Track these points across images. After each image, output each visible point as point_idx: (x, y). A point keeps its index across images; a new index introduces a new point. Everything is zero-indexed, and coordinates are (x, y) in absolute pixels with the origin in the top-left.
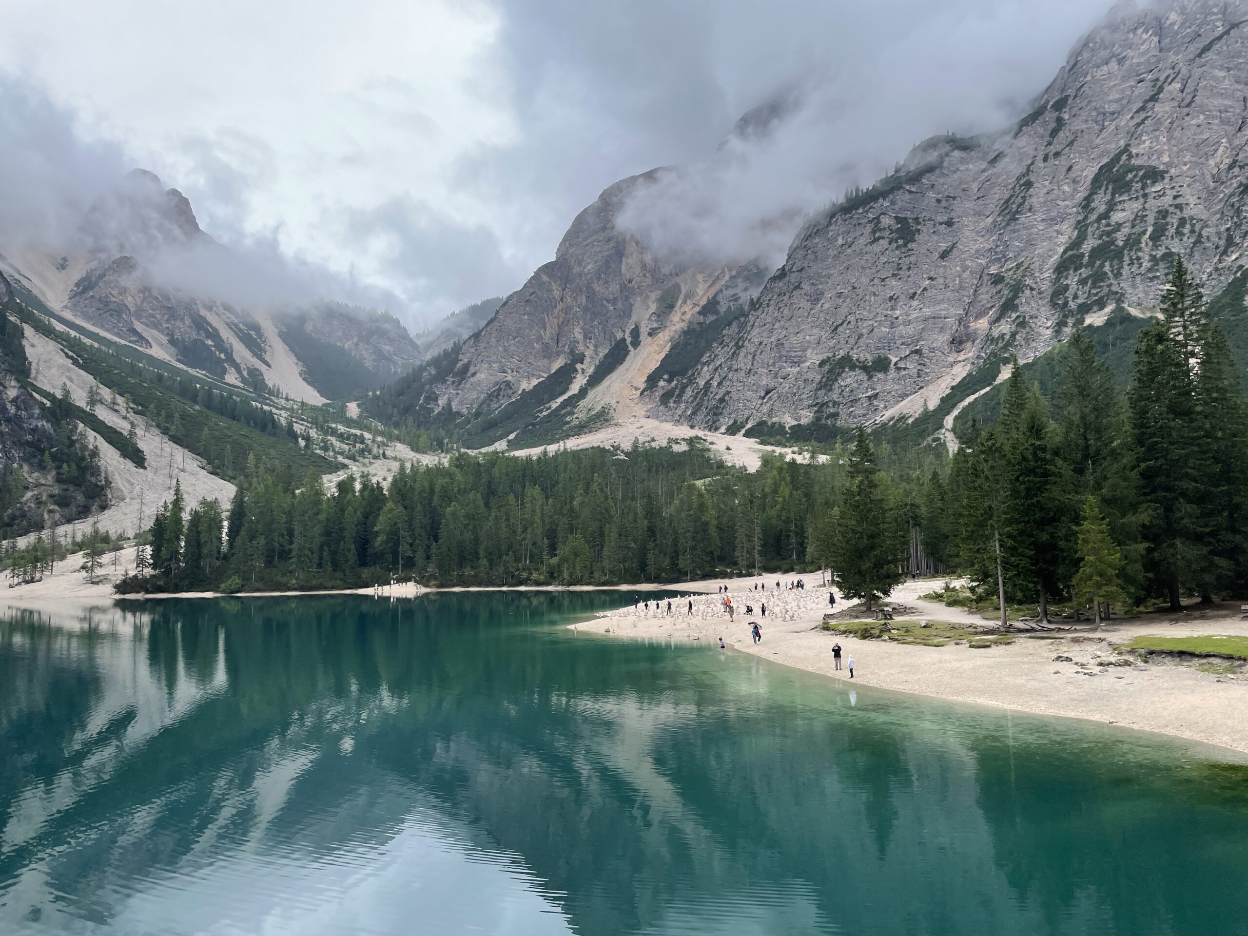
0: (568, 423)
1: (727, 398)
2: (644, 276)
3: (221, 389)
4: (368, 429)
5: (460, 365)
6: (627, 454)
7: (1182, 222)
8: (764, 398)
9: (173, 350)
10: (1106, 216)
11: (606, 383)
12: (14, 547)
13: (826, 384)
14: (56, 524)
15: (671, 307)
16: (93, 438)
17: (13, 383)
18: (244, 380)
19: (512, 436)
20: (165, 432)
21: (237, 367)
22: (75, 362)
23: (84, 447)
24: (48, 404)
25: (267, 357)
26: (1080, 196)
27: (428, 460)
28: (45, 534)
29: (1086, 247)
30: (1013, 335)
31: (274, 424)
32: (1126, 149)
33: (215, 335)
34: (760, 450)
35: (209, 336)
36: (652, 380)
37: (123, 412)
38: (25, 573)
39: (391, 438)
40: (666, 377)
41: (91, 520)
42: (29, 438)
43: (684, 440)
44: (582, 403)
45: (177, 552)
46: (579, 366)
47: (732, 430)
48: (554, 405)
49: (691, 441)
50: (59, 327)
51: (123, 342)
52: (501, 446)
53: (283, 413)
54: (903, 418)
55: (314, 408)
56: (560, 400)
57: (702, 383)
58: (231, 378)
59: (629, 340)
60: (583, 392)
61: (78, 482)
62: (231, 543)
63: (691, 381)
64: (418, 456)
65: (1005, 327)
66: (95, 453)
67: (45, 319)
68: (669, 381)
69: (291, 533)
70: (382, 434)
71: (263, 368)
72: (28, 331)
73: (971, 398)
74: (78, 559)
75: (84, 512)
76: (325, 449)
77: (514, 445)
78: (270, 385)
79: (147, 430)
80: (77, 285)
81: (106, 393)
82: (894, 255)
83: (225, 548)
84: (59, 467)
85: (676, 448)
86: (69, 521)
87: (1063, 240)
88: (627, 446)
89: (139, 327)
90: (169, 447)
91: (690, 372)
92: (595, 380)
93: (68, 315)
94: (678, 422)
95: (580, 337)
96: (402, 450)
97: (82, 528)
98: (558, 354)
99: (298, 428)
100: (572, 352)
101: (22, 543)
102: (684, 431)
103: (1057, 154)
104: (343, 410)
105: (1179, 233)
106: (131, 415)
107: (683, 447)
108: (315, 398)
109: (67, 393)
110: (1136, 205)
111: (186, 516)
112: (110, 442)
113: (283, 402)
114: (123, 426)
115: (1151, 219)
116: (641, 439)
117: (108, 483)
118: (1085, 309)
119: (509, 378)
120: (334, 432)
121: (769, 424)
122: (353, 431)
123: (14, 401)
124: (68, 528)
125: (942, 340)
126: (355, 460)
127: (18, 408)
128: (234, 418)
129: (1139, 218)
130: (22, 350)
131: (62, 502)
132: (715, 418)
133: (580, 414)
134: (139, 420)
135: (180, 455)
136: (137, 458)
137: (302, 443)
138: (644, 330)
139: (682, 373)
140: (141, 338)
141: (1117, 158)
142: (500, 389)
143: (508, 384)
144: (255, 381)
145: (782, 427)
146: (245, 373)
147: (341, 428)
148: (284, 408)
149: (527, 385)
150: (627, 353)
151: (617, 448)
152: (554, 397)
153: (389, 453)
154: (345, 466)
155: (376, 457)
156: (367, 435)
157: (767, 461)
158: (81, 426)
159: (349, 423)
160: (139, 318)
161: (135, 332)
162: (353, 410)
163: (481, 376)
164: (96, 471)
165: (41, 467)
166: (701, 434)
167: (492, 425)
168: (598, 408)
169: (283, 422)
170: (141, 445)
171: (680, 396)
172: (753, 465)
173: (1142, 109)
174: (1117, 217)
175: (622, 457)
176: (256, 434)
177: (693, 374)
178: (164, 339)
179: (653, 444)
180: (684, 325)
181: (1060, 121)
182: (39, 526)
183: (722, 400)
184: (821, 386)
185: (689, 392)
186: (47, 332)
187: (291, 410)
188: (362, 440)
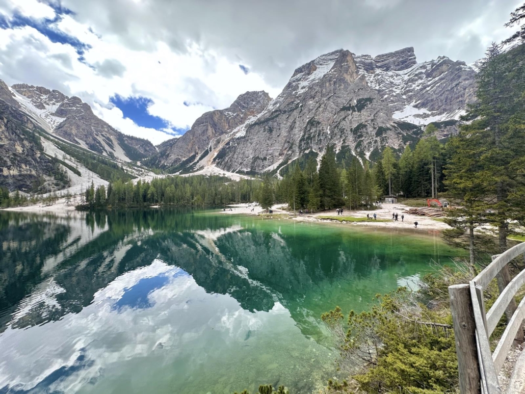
0: (194, 168)
2: (213, 135)
3: (102, 157)
4: (143, 169)
5: (167, 154)
7: (323, 133)
8: (240, 165)
9: (87, 146)
10: (309, 130)
11: (203, 159)
12: (42, 196)
13: (253, 163)
14: (54, 191)
15: (219, 143)
16: (65, 168)
17: (39, 152)
18: (108, 155)
19: (180, 171)
20: (86, 167)
21: (106, 151)
22: (58, 148)
23: (62, 171)
24: (50, 159)
25: (114, 149)
26: (305, 126)
27: (160, 177)
28: (52, 193)
29: (305, 137)
30: (291, 154)
31: (118, 167)
32: (314, 117)
33: (99, 143)
34: (239, 176)
35: (98, 143)
36: (214, 160)
37: (74, 161)
38: (47, 203)
39: (150, 171)
40: (218, 158)
41: (66, 190)
42: (45, 168)
43: (222, 174)
44: (198, 164)
45: (93, 198)
46: (197, 155)
47: (233, 172)
48: (191, 164)
49: (224, 174)
50: (52, 138)
51: (72, 143)
52: (178, 173)
53: (120, 164)
54: (269, 170)
55: (128, 163)
56: (192, 163)
57: (226, 161)
58: (104, 154)
59: (209, 150)
60: (198, 162)
61: (61, 180)
62: (108, 196)
63: (224, 160)
64: (157, 175)
65: (290, 152)
66: (66, 172)
67: (48, 136)
68: (219, 160)
69: (125, 193)
70: (147, 170)
71: (113, 152)
72: (42, 138)
73: (283, 167)
74: (63, 200)
75: (64, 188)
76: (132, 173)
77: (181, 173)
78: (116, 156)
79: (81, 167)
80: (57, 127)
81: (68, 156)
82: (268, 135)
83: (106, 197)
84: (55, 176)
85: (220, 176)
86: (59, 190)
87: (301, 134)
88: (209, 174)
89: (76, 139)
90: (88, 171)
92: (201, 159)
93: (54, 135)
94: (221, 169)
95: (197, 148)
96: (152, 174)
97: (64, 192)
98: (192, 152)
99: (124, 168)
100: (195, 152)
101: (45, 196)
102: (222, 172)
103: (301, 117)
104: (136, 163)
105: (323, 135)
106: (76, 163)
108: (129, 161)
109: (56, 156)
110: (315, 129)
111: (95, 189)
112: (70, 169)
113: (119, 161)
114: (74, 165)
115: (318, 132)
116: (212, 173)
117: (70, 180)
118: (305, 149)
119: (180, 157)
120: (134, 169)
121: (241, 170)
122: (139, 169)
123: (39, 157)
124: (59, 192)
125: (277, 154)
126: (140, 176)
127: (41, 159)
128: (106, 164)
129: (316, 131)
130: (40, 144)
131: (57, 185)
132: (229, 169)
133: (197, 167)
134: (78, 164)
135: (91, 173)
136: (79, 174)
137: (125, 171)
138: (212, 148)
139: (222, 158)
140: (77, 142)
141: (312, 119)
142: (177, 160)
143: (179, 159)
144: (111, 155)
145: (244, 171)
146: (108, 153)
147: (136, 168)
149: (184, 159)
150: (208, 153)
151: (206, 175)
152: (191, 162)
153: (149, 174)
154: (137, 177)
155: (146, 175)
156: (143, 170)
157: (241, 179)
158: (61, 165)
159: (138, 167)
160: (76, 137)
161: (75, 140)
162: (139, 163)
163: (172, 156)
164: (66, 177)
165: (50, 175)
166: (226, 172)
167: (176, 168)
168: (202, 165)
169: (120, 166)
170: (80, 170)
171: (221, 163)
172: (238, 180)
173: (317, 109)
174: (311, 131)
175: (208, 177)
176: (112, 169)
177: (224, 158)
178: (84, 143)
179: (215, 174)
180: (222, 147)
181: (301, 109)
182: (50, 191)
183: (231, 165)
184: (252, 163)
185: (223, 163)
186: (48, 139)
187: (122, 163)
188: (142, 171)
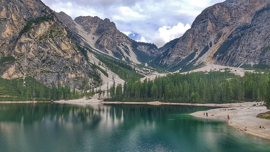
0: (194, 66)
1: (235, 58)
2: (213, 30)
3: (122, 61)
5: (168, 54)
6: (209, 73)
8: (245, 58)
9: (113, 54)
11: (203, 56)
15: (220, 37)
16: (100, 72)
17: (86, 62)
19: (180, 69)
20: (112, 70)
21: (124, 57)
22: (96, 57)
23: (98, 74)
24: (92, 65)
25: (130, 55)
27: (162, 75)
31: (132, 69)
33: (120, 51)
34: (244, 71)
36: (215, 55)
37: (104, 66)
39: (154, 70)
40: (219, 54)
42: (89, 72)
43: (223, 69)
44: (198, 61)
45: (114, 94)
46: (196, 53)
47: (237, 66)
48: (190, 62)
49: (225, 69)
50: (93, 51)
51: (104, 53)
52: (178, 71)
53: (133, 66)
55: (139, 65)
56: (192, 61)
57: (228, 55)
59: (209, 46)
60: (197, 59)
61: (97, 80)
62: (124, 92)
63: (225, 55)
66: (100, 75)
67: (91, 49)
68: (220, 55)
69: (135, 90)
70: (152, 70)
71: (129, 57)
72: (88, 52)
75: (98, 86)
76: (141, 73)
77: (181, 71)
78: (131, 60)
79: (109, 70)
80: (96, 42)
81: (101, 63)
84: (94, 77)
85: (221, 71)
86: (96, 87)
88: (209, 71)
89: (107, 50)
90: (113, 73)
91: (225, 52)
92: (200, 56)
93: (94, 48)
94: (222, 65)
95: (197, 46)
96: (156, 73)
97: (98, 88)
98: (191, 50)
99: (136, 69)
100: (195, 49)
101: (88, 91)
102: (223, 67)
104: (144, 65)
107: (224, 71)
108: (140, 63)
109: (95, 63)
111: (116, 87)
112: (102, 72)
113: (133, 64)
114: (104, 69)
116: (213, 69)
117: (102, 80)
119: (180, 56)
121: (247, 64)
122: (146, 69)
123: (86, 65)
124: (96, 89)
126: (146, 75)
127: (87, 66)
128: (124, 67)
130: (87, 55)
131: (95, 84)
132: (232, 63)
134: (107, 68)
135: (114, 75)
136: (107, 75)
137: (137, 72)
138: (213, 43)
139: (223, 53)
142: (177, 59)
144: (128, 59)
145: (250, 65)
146: (126, 58)
147: (144, 69)
148: (133, 65)
149: (184, 58)
150: (209, 49)
151: (206, 71)
152: (190, 60)
153: (154, 73)
154: (144, 77)
155: (151, 75)
156: (149, 70)
157: (246, 74)
158: (97, 69)
159: (146, 67)
160: (107, 48)
161: (106, 51)
162: (146, 65)
163: (173, 56)
164: (100, 78)
165: (91, 77)
166: (228, 67)
167: (176, 67)
168: (201, 62)
170: (107, 73)
171: (223, 58)
175: (207, 73)
176: (128, 70)
177: (226, 53)
178: (111, 52)
179: (215, 70)
180: (224, 41)
182: (91, 88)
184: (261, 54)
185: (225, 57)
186: (91, 52)
187: (135, 65)
